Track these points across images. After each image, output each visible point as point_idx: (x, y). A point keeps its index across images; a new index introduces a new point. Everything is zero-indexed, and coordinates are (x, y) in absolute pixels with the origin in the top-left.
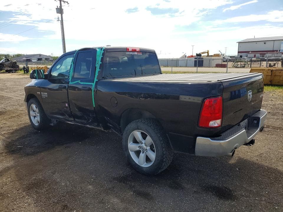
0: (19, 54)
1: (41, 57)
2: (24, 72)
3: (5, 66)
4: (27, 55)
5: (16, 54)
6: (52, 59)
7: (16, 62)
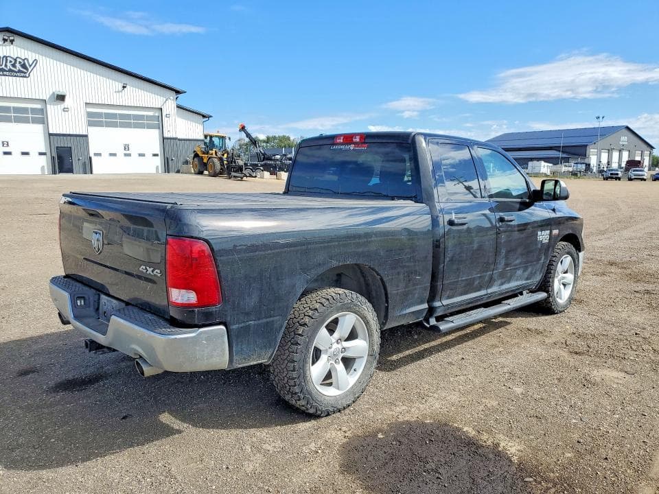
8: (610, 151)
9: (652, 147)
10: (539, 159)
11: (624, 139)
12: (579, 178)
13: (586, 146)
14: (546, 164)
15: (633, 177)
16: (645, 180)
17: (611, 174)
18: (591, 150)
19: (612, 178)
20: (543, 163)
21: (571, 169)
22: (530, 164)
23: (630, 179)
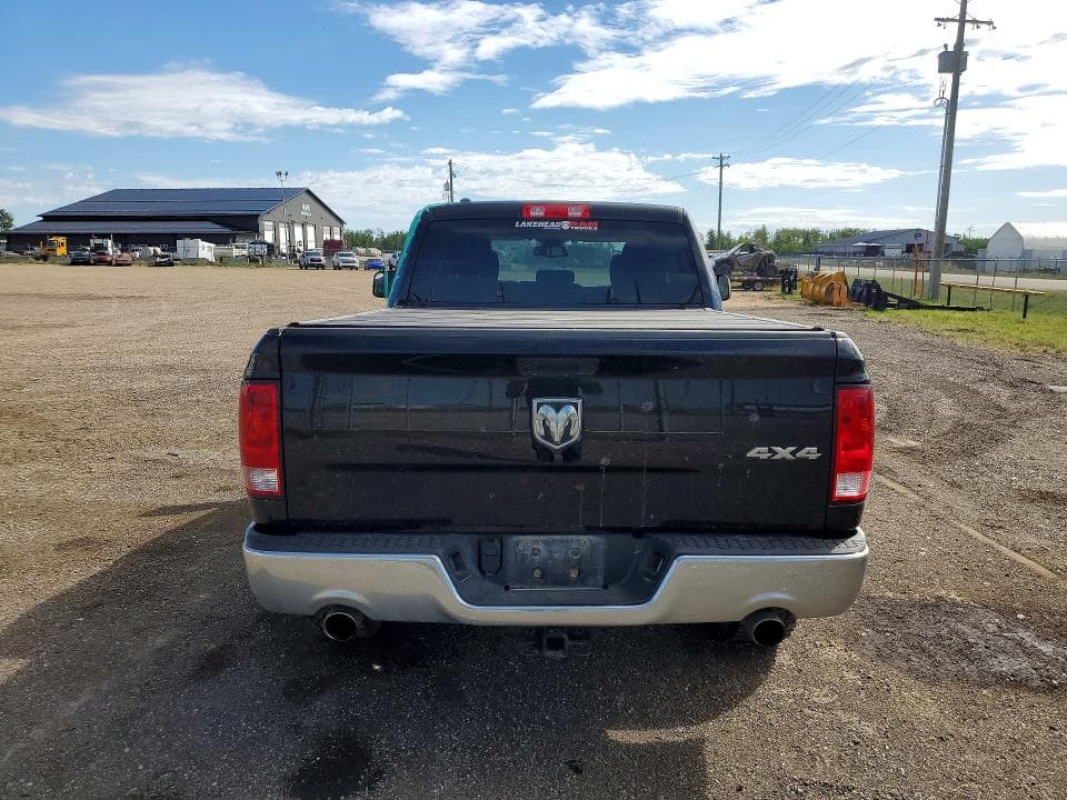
0: (850, 230)
1: (920, 240)
2: (783, 290)
3: (736, 266)
4: (875, 233)
5: (841, 227)
6: (962, 248)
7: (771, 255)
8: (290, 225)
9: (342, 222)
10: (193, 236)
11: (307, 208)
12: (263, 266)
13: (257, 216)
14: (206, 244)
15: (341, 264)
16: (357, 269)
17: (312, 260)
18: (266, 223)
19: (313, 266)
20: (201, 243)
21: (245, 252)
22: (180, 243)
23: (337, 267)
